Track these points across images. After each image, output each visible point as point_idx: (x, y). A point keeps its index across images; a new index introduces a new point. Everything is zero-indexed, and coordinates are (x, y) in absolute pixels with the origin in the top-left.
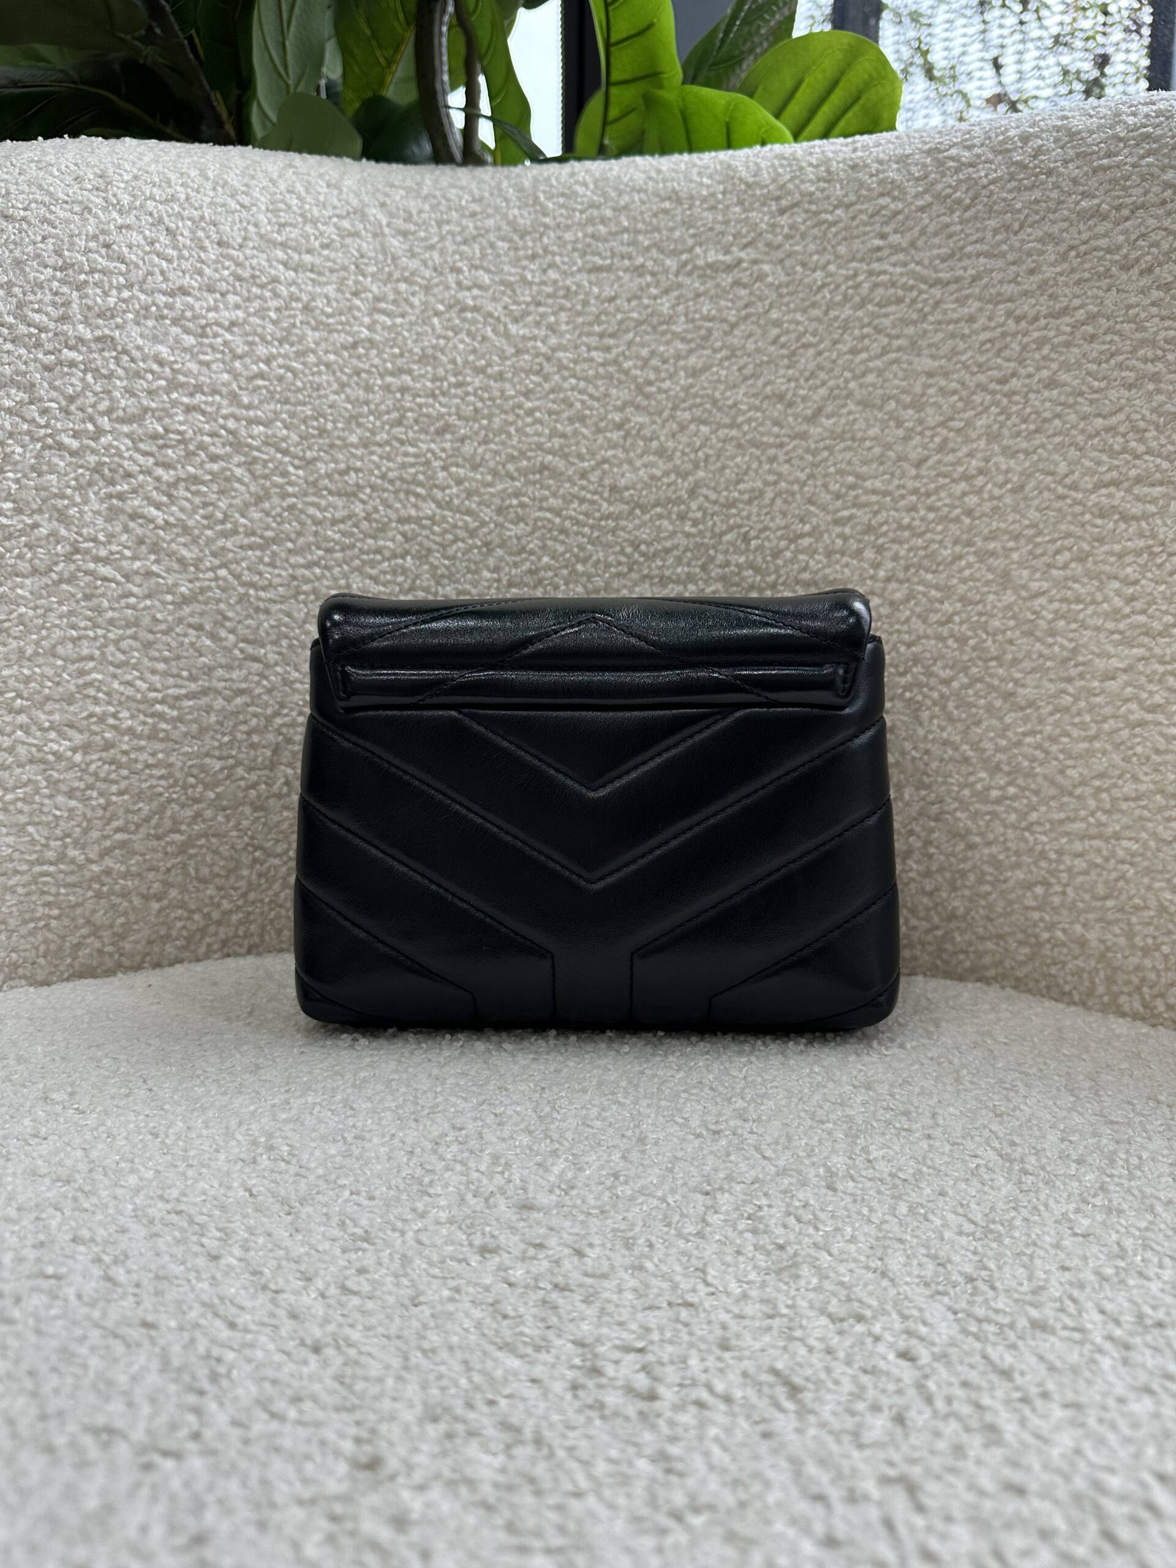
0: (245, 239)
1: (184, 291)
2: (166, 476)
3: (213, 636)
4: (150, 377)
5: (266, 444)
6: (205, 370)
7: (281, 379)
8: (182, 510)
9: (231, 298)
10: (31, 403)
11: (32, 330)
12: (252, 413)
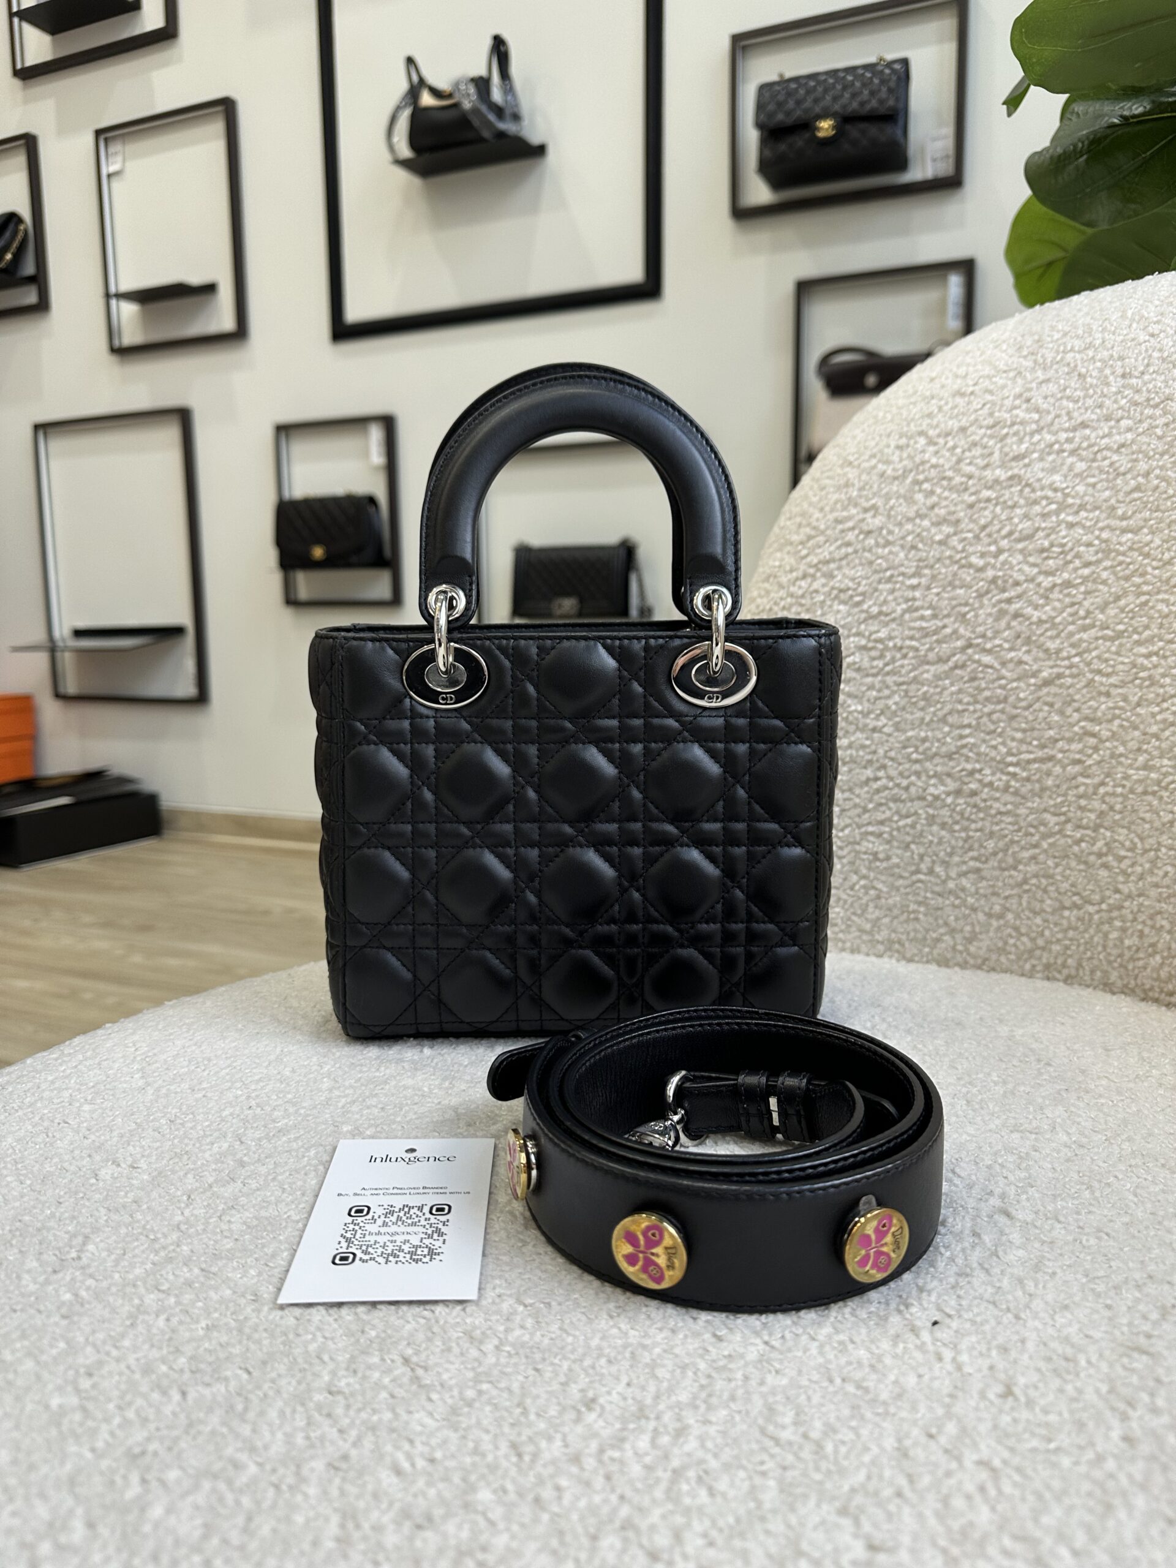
0: (1148, 365)
1: (1084, 425)
2: (1047, 582)
3: (1061, 713)
4: (1044, 502)
5: (1131, 549)
6: (1090, 490)
7: (1157, 487)
8: (1054, 609)
9: (1124, 423)
10: (955, 534)
11: (964, 479)
12: (1124, 523)
